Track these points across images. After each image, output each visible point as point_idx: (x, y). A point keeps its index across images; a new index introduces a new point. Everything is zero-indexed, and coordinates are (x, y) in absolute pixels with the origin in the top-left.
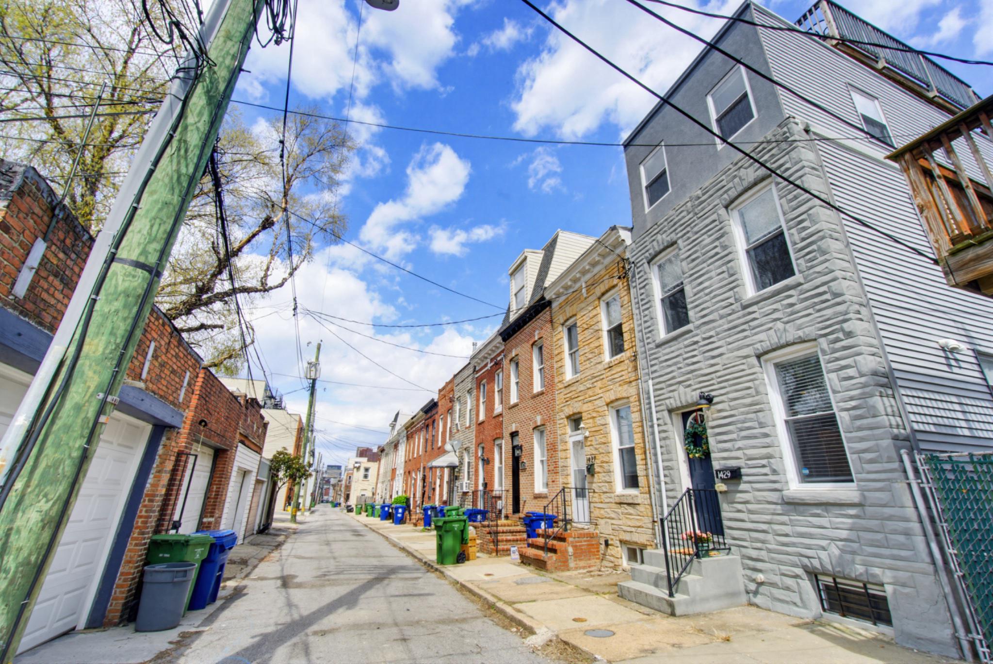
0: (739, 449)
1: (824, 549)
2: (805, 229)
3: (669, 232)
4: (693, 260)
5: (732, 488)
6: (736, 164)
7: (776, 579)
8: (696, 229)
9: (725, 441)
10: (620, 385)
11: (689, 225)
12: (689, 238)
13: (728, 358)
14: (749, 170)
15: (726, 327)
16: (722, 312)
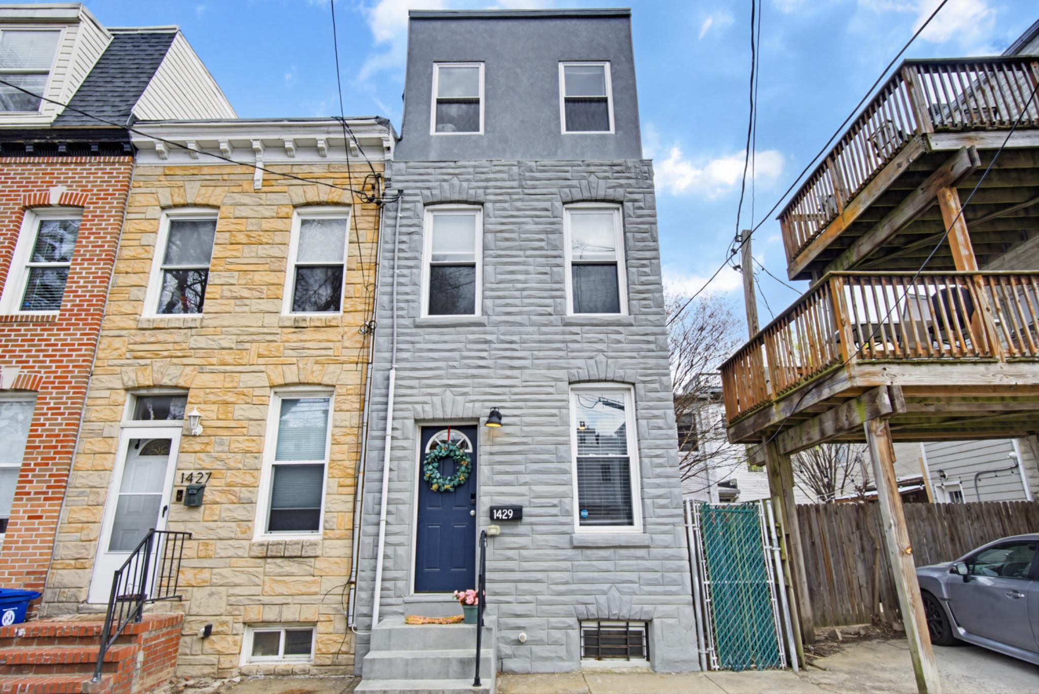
0: (525, 484)
1: (604, 593)
2: (646, 274)
3: (474, 184)
4: (507, 240)
5: (507, 530)
6: (588, 165)
7: (542, 635)
8: (519, 204)
9: (507, 473)
10: (317, 363)
11: (509, 194)
12: (504, 209)
13: (531, 375)
14: (601, 181)
15: (536, 337)
16: (534, 318)
